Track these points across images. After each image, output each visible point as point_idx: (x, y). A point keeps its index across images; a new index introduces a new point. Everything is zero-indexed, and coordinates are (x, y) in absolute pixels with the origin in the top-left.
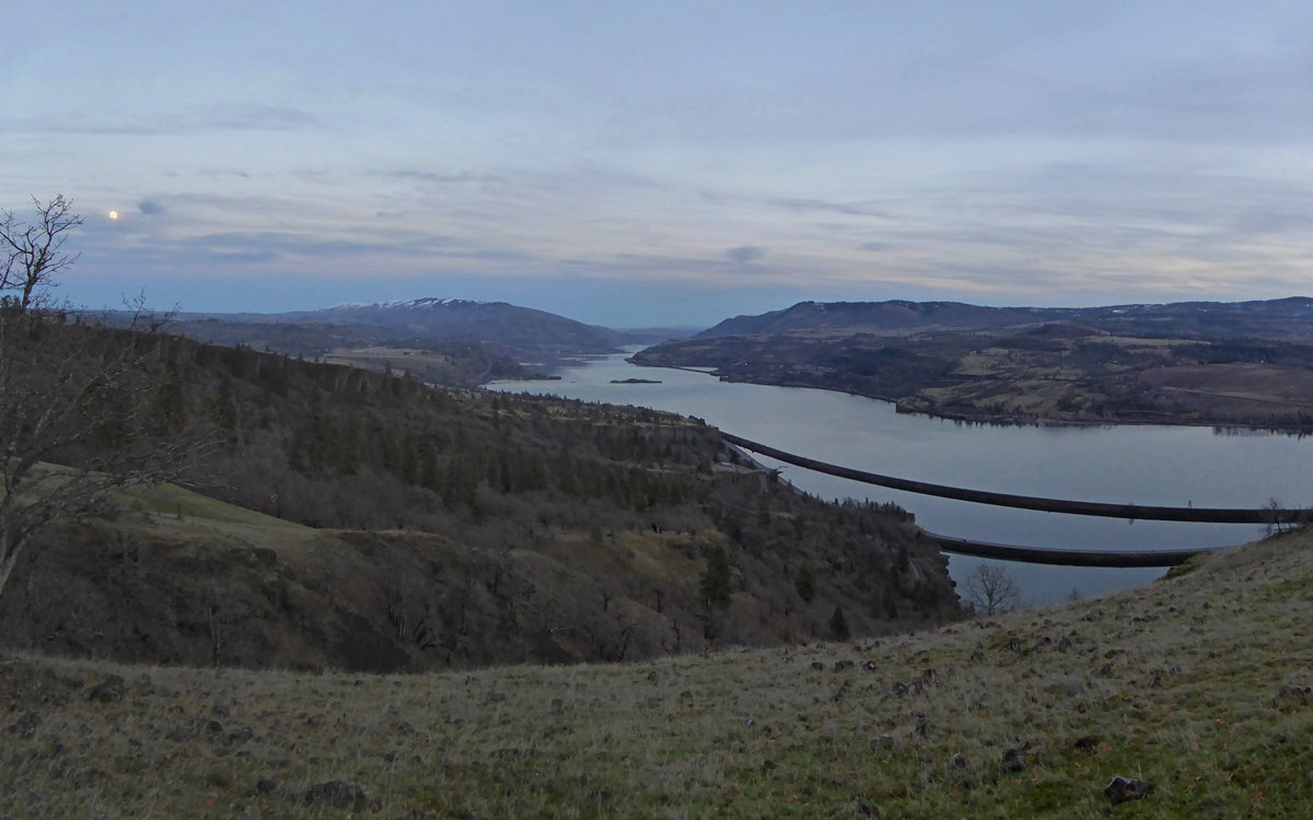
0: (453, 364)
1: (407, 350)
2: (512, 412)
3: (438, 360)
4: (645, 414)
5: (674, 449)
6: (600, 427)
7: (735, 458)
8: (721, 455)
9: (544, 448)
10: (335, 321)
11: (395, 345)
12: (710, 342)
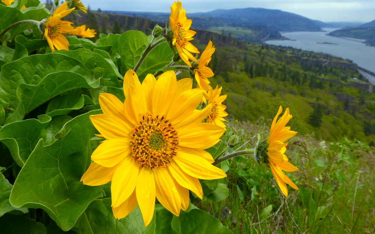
0: (255, 33)
1: (238, 28)
2: (269, 51)
3: (249, 32)
4: (327, 56)
5: (334, 70)
6: (304, 59)
7: (361, 77)
8: (355, 75)
9: (277, 64)
10: (213, 16)
11: (234, 25)
12: (366, 28)
